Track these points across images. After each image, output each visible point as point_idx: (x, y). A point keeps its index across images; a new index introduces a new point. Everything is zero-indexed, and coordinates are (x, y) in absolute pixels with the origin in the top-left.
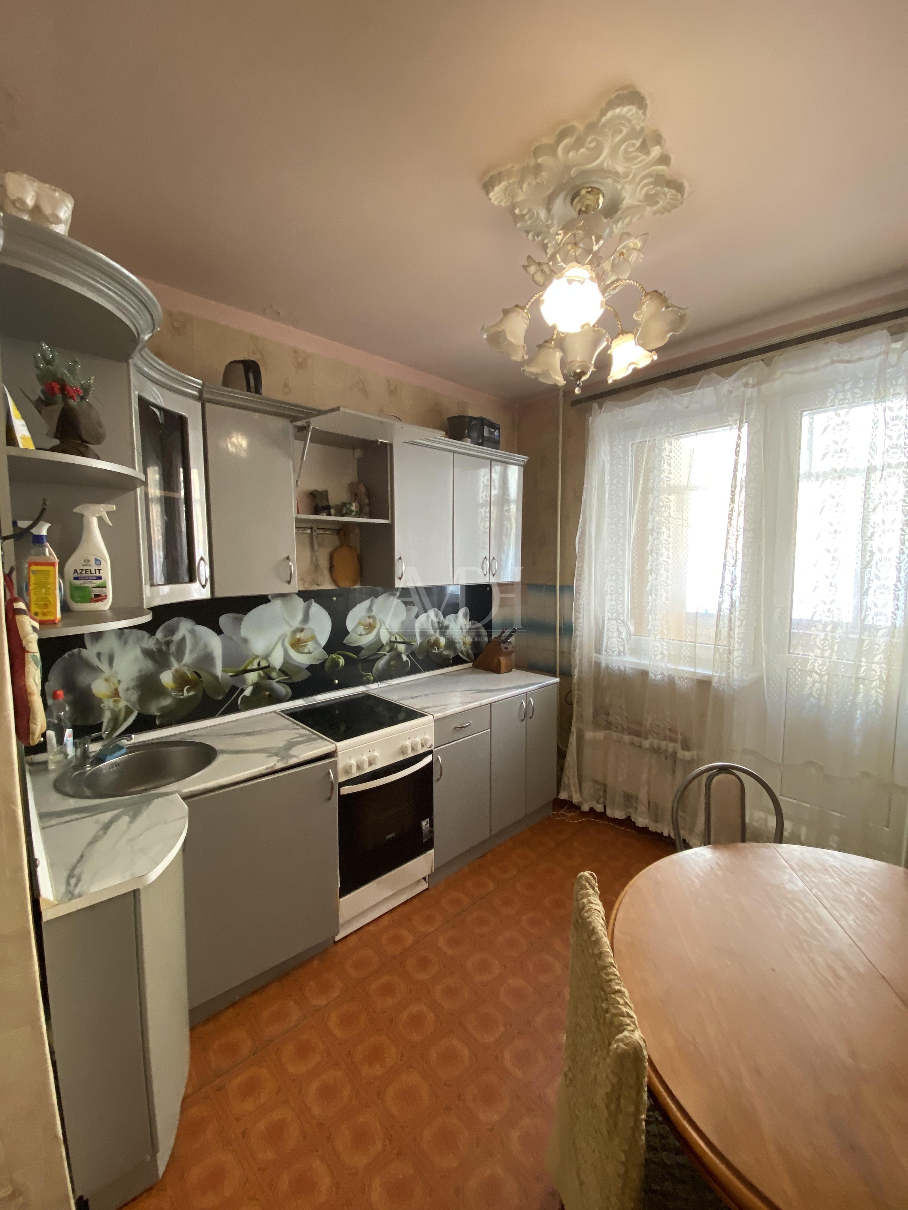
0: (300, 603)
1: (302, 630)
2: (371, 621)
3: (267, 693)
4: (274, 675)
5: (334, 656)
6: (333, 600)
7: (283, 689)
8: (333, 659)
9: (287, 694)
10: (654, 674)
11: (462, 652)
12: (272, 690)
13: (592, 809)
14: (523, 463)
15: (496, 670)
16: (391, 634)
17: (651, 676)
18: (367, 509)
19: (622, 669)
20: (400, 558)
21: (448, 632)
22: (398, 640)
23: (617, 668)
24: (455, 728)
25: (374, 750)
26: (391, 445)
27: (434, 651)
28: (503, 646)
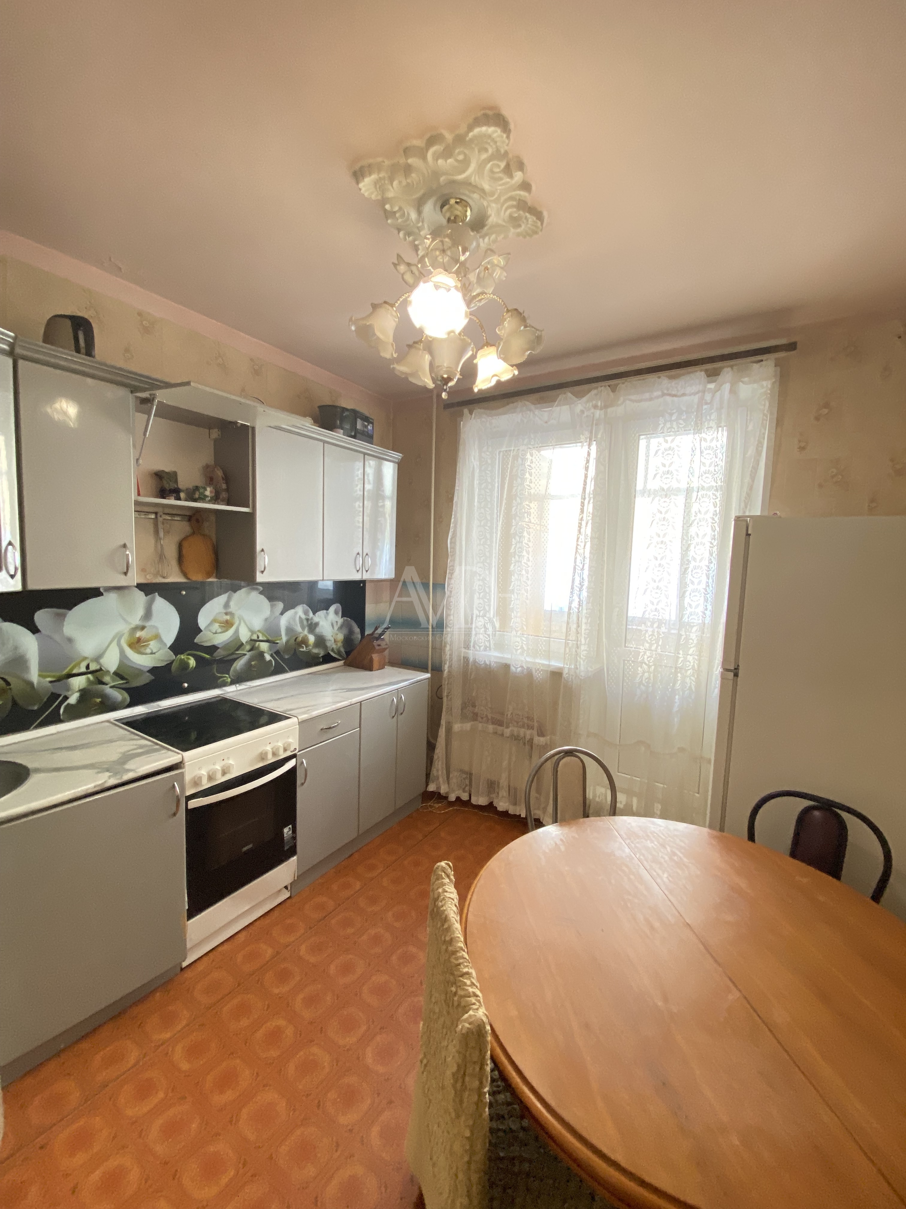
0: (140, 597)
1: (143, 628)
2: (228, 617)
3: (98, 700)
4: (107, 679)
5: (183, 657)
6: (182, 595)
7: (118, 695)
8: (182, 661)
9: (124, 700)
10: (515, 667)
11: (333, 650)
12: (104, 697)
13: (458, 799)
14: (397, 461)
15: (368, 667)
16: (253, 632)
17: (513, 669)
18: (224, 495)
19: (488, 663)
20: (263, 550)
21: (318, 630)
22: (261, 638)
23: (483, 662)
24: (322, 729)
25: (228, 758)
26: (253, 429)
27: (301, 650)
28: (375, 643)
